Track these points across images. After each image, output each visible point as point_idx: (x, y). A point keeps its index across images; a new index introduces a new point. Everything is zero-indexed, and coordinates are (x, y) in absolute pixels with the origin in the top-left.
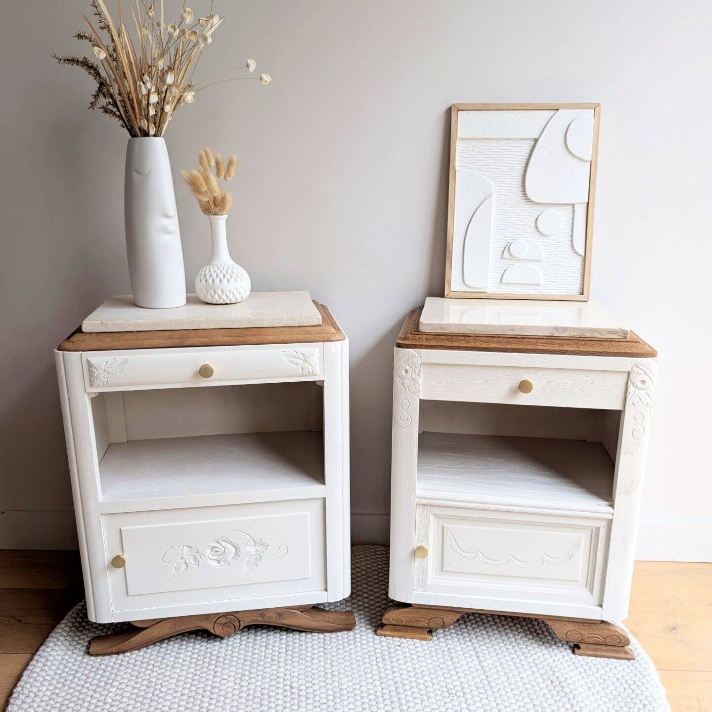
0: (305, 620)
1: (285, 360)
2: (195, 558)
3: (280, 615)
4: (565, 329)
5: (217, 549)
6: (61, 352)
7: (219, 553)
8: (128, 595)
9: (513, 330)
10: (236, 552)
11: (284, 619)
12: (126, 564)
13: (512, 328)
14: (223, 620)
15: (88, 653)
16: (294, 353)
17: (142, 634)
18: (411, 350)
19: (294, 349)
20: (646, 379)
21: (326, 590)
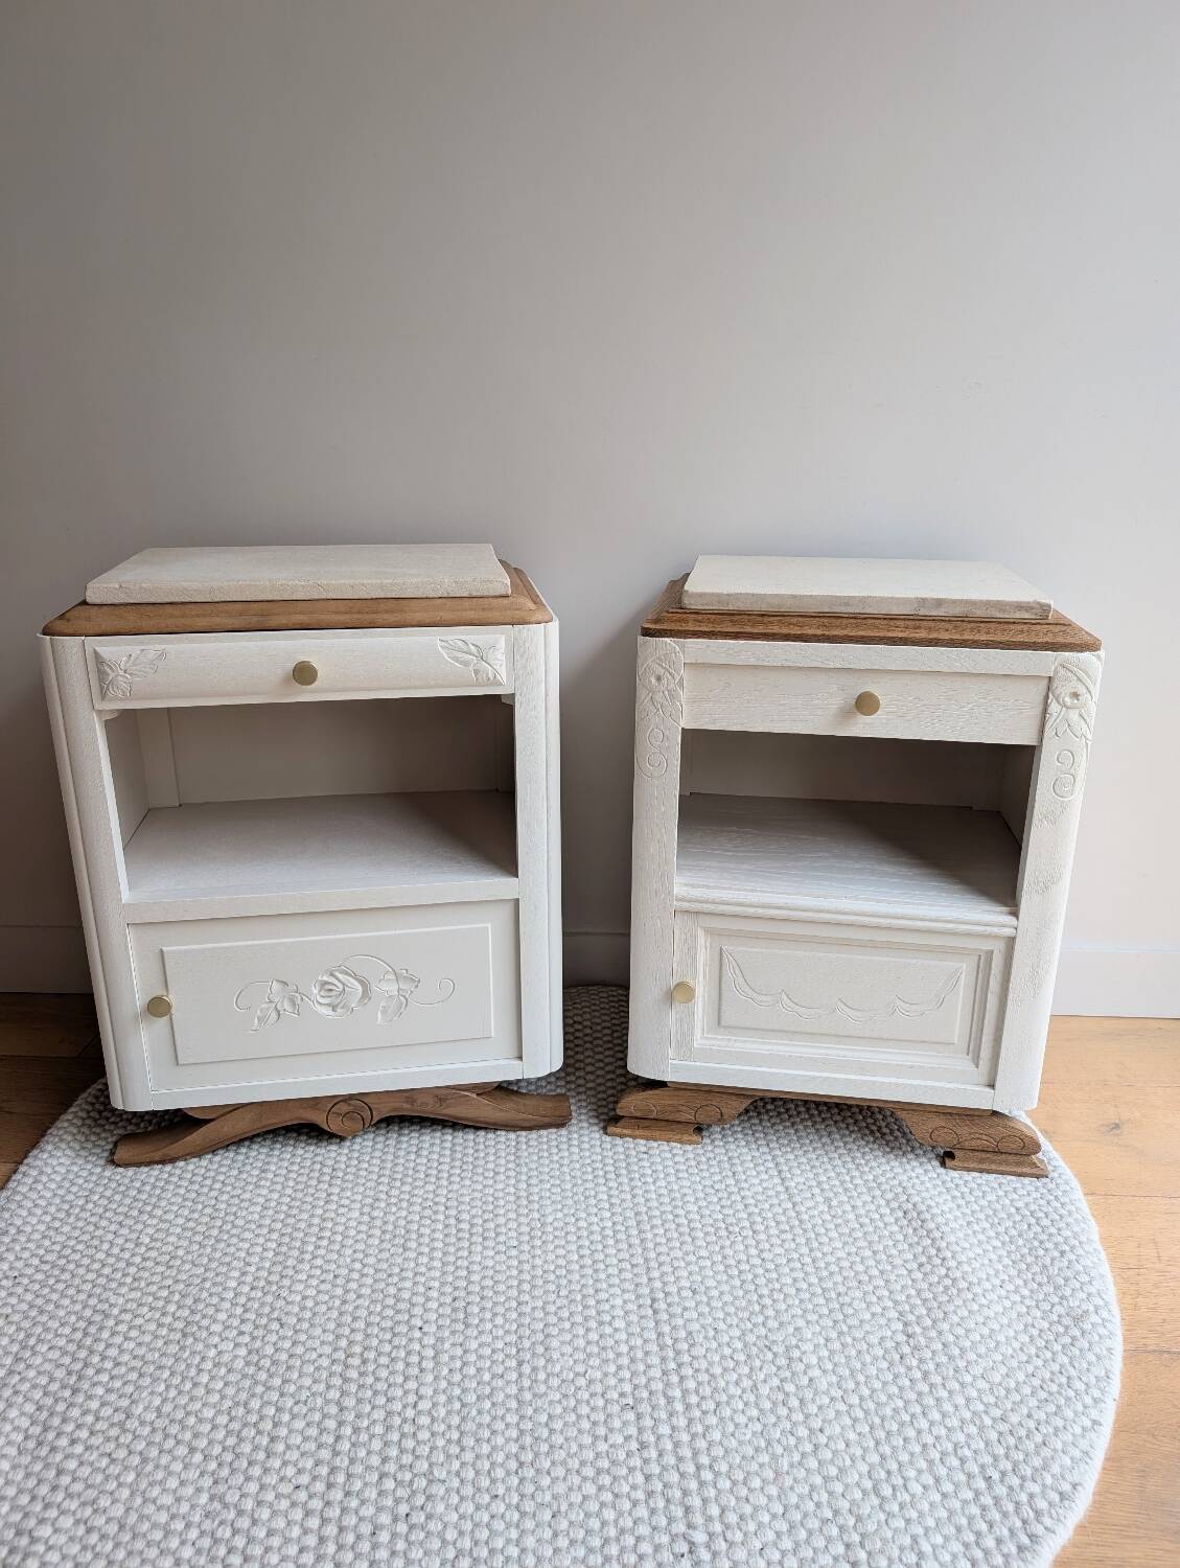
0: (486, 1109)
1: (445, 655)
2: (293, 1002)
3: (441, 1100)
4: (939, 603)
5: (331, 987)
6: (48, 637)
7: (334, 993)
8: (177, 1064)
9: (847, 604)
10: (363, 991)
11: (448, 1107)
12: (173, 1011)
13: (847, 601)
14: (344, 1108)
15: (112, 1162)
16: (460, 643)
17: (203, 1129)
18: (668, 640)
19: (463, 637)
20: (1081, 690)
21: (520, 1058)
